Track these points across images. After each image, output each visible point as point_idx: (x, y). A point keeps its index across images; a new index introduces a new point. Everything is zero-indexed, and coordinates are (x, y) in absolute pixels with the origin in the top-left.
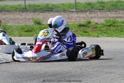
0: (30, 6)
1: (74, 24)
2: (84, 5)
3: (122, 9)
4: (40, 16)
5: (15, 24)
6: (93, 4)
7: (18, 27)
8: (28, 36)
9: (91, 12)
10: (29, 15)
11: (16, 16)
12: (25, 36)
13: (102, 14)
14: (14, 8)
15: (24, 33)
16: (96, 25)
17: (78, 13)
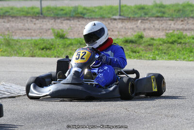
0: (49, 9)
1: (117, 39)
2: (133, 9)
3: (192, 17)
4: (64, 25)
5: (25, 37)
6: (148, 9)
7: (29, 42)
8: (45, 56)
9: (143, 20)
10: (46, 24)
11: (27, 25)
12: (40, 57)
13: (162, 24)
14: (23, 11)
15: (39, 52)
16: (152, 41)
17: (123, 22)
